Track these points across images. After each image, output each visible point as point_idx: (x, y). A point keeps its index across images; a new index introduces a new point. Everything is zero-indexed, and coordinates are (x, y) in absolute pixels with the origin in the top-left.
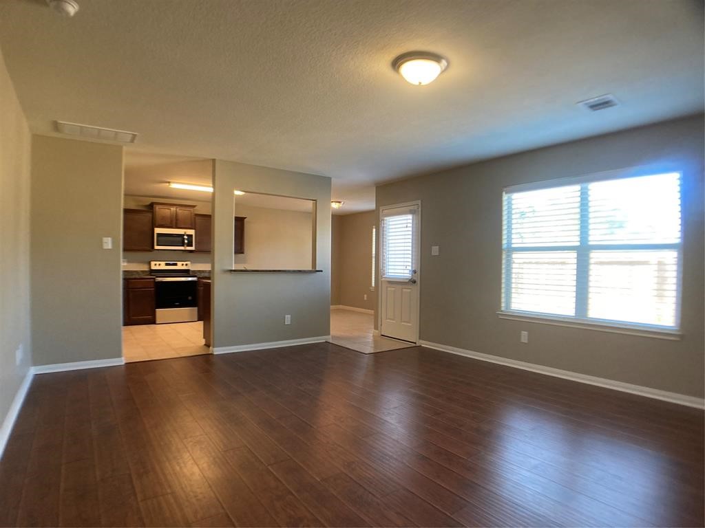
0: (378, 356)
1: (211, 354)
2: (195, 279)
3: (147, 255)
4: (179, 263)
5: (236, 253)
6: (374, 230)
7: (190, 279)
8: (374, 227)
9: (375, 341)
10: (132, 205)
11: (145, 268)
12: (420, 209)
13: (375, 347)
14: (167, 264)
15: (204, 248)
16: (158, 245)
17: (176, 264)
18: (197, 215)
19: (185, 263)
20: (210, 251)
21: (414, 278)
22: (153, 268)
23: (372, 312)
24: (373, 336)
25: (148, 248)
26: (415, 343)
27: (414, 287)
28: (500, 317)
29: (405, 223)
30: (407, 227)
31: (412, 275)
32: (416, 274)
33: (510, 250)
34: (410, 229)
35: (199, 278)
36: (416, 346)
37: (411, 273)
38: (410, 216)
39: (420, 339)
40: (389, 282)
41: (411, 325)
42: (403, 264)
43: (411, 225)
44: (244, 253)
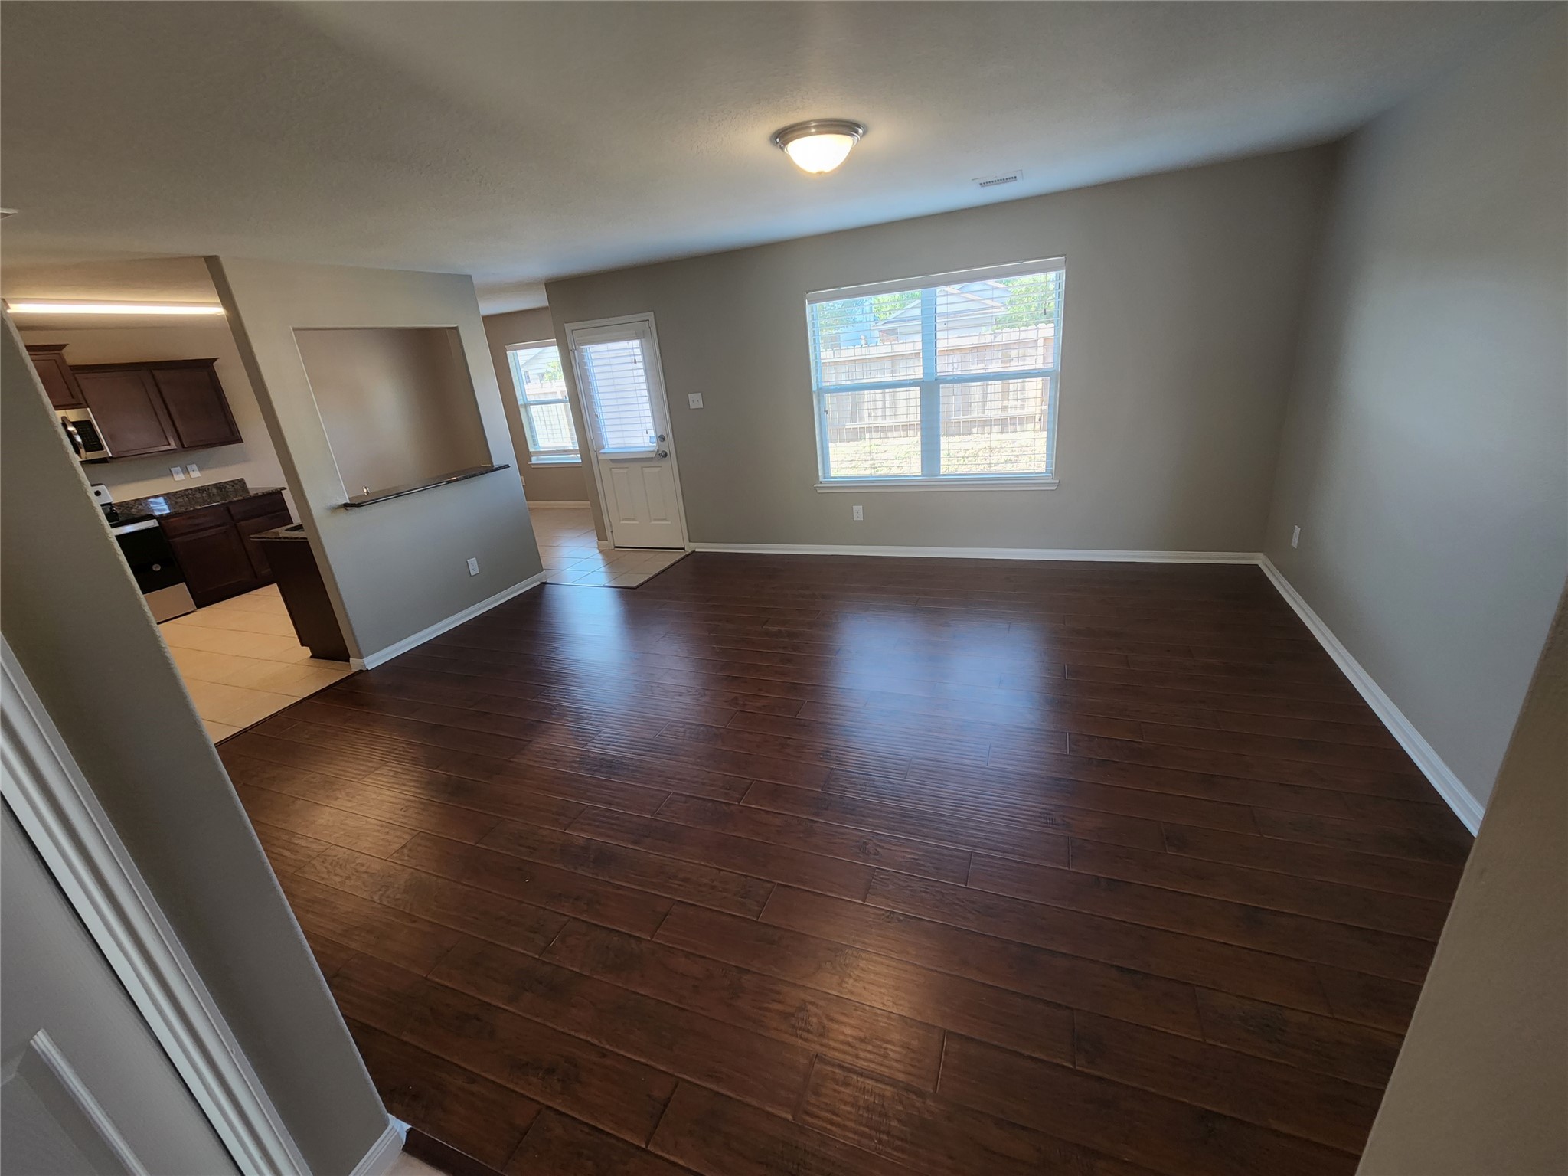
1: (361, 671)
12: (653, 329)
18: (74, 369)
21: (662, 449)
26: (684, 549)
27: (665, 464)
28: (819, 491)
29: (630, 356)
30: (635, 362)
31: (658, 443)
32: (666, 442)
33: (822, 391)
34: (641, 365)
35: (160, 518)
36: (687, 556)
37: (655, 440)
38: (636, 343)
39: (690, 541)
40: (613, 461)
41: (669, 523)
42: (638, 427)
43: (639, 358)
44: (242, 441)
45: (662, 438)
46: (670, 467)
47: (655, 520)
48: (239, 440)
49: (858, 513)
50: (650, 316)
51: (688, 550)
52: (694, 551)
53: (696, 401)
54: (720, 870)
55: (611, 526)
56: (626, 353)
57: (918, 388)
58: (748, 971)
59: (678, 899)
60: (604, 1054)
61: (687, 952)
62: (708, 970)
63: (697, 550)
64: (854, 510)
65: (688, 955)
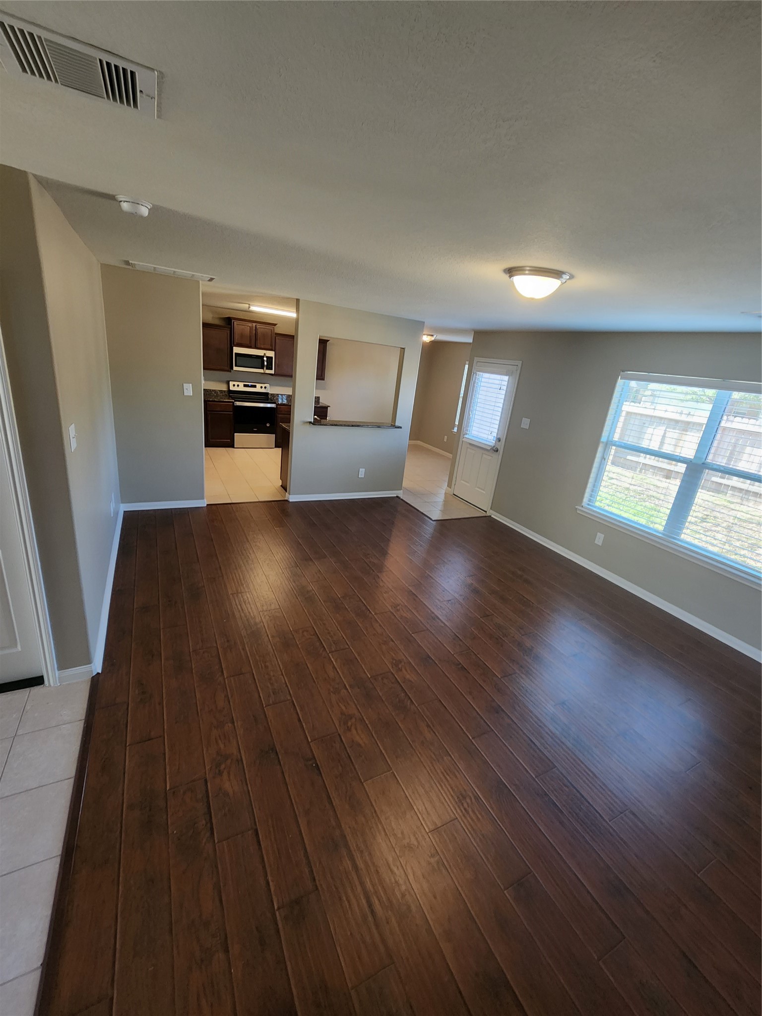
0: (443, 525)
1: (287, 500)
2: (273, 406)
3: (225, 375)
4: (258, 386)
5: (317, 379)
6: (467, 366)
7: (269, 405)
8: (467, 362)
9: (446, 502)
10: (210, 319)
11: (223, 387)
12: (519, 371)
13: (444, 511)
14: (245, 386)
15: (286, 373)
16: (236, 366)
17: (255, 386)
18: (277, 334)
19: (264, 386)
20: (291, 376)
21: (497, 446)
22: (232, 388)
23: (450, 456)
24: (445, 493)
25: (226, 368)
26: (486, 512)
27: (495, 455)
28: (578, 512)
29: (499, 384)
30: (500, 389)
31: (496, 442)
32: (500, 443)
33: (609, 444)
34: (504, 392)
35: (278, 405)
36: (486, 516)
37: (495, 439)
38: (506, 378)
39: (491, 509)
40: (470, 444)
41: (484, 492)
42: (488, 428)
43: (505, 388)
44: (324, 380)
45: (499, 440)
46: (497, 459)
47: (478, 487)
48: (323, 379)
49: (600, 539)
50: (519, 363)
51: (488, 514)
52: (490, 516)
53: (526, 423)
54: (282, 674)
55: (456, 481)
56: (498, 382)
57: (685, 466)
58: (233, 723)
59: (254, 672)
60: (161, 703)
61: (228, 695)
62: (224, 708)
63: (492, 516)
64: (597, 536)
65: (227, 696)
